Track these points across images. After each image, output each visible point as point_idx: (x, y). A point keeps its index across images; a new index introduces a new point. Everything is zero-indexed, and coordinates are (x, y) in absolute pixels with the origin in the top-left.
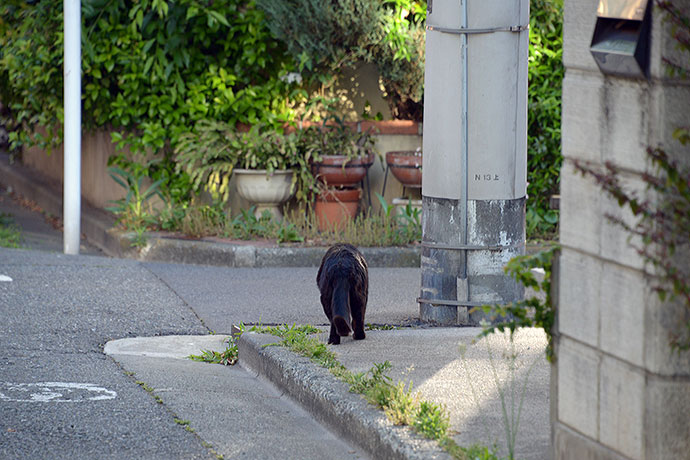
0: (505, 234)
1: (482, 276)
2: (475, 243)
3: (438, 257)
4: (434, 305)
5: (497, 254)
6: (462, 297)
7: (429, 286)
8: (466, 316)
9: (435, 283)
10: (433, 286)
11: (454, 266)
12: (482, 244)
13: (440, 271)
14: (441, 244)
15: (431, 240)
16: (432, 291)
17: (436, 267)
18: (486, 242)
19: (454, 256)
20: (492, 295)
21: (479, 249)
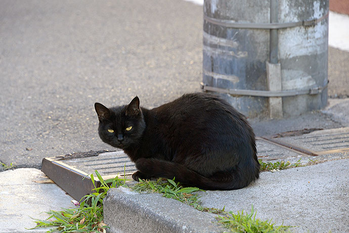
0: (318, 4)
1: (294, 58)
2: (288, 20)
3: (239, 38)
4: (234, 96)
5: (310, 29)
6: (274, 87)
7: (226, 73)
8: (280, 107)
9: (236, 69)
10: (232, 73)
11: (262, 49)
12: (296, 20)
13: (241, 55)
14: (242, 23)
15: (228, 18)
16: (230, 78)
17: (236, 51)
18: (300, 16)
19: (262, 37)
20: (306, 79)
21: (292, 26)
